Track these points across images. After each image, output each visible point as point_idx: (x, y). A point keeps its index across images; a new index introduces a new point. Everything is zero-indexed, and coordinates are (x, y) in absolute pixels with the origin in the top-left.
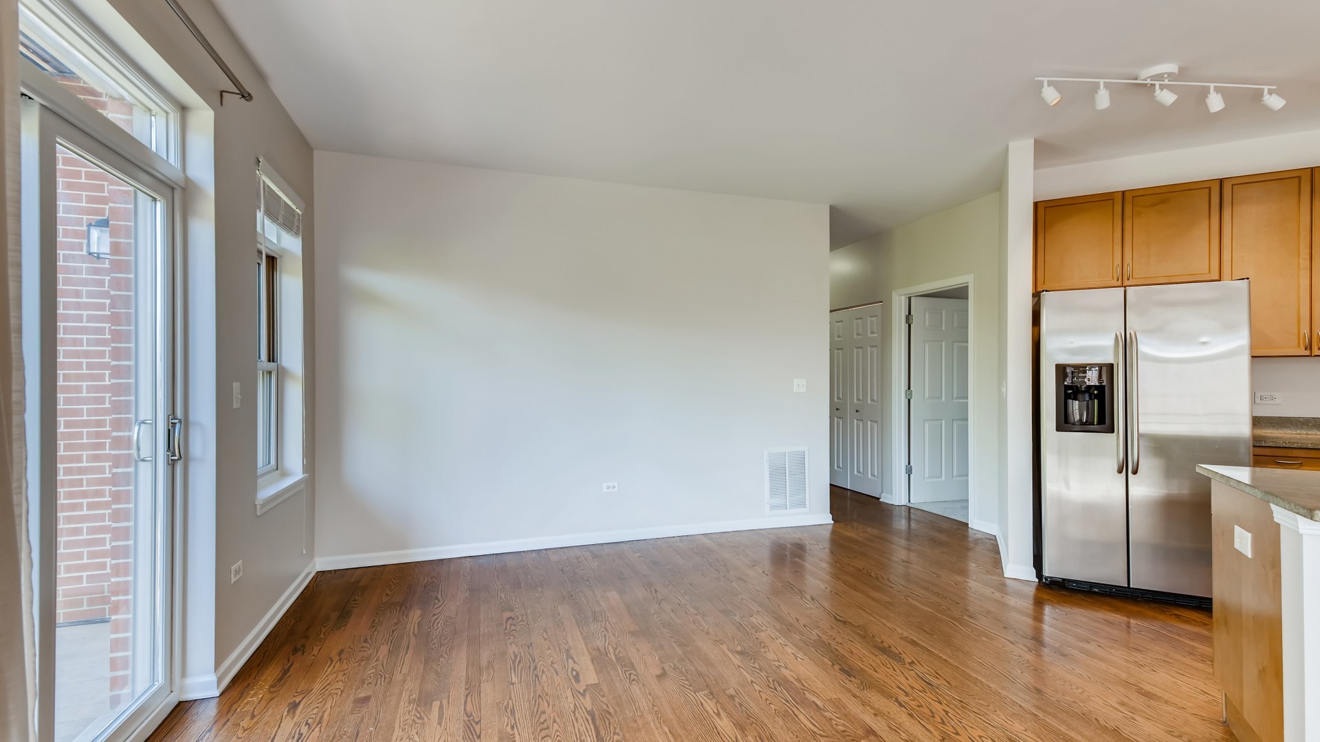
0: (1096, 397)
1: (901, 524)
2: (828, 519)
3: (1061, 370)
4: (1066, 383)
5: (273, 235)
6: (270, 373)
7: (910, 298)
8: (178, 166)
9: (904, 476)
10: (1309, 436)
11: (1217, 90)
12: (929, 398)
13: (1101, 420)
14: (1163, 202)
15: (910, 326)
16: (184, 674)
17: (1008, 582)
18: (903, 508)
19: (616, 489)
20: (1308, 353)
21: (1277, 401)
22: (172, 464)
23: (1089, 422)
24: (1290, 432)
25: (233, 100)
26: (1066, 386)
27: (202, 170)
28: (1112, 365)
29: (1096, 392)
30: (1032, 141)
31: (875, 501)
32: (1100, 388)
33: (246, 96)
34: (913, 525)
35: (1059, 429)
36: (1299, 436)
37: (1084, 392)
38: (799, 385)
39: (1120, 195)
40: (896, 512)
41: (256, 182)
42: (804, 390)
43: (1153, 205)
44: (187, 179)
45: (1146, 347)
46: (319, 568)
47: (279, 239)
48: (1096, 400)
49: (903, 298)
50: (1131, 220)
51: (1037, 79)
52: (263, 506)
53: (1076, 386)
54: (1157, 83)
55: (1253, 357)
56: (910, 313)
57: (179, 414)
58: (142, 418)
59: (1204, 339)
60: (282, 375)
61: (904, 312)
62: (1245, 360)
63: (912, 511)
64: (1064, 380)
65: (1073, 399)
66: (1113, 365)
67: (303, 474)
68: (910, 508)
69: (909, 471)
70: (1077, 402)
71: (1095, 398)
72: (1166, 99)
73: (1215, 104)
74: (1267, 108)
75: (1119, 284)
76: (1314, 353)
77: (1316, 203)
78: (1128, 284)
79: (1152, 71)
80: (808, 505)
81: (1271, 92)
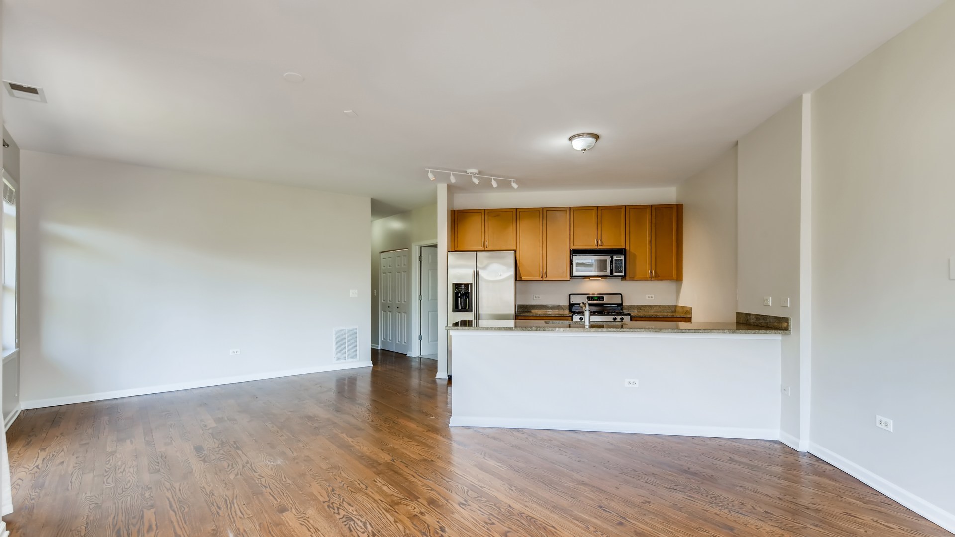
1: (415, 364)
2: (370, 364)
3: (455, 286)
4: (456, 292)
7: (421, 247)
9: (418, 341)
11: (495, 179)
12: (431, 300)
13: (468, 307)
14: (498, 216)
15: (421, 262)
17: (437, 381)
18: (417, 358)
19: (239, 353)
20: (542, 279)
21: (540, 298)
28: (472, 284)
30: (446, 186)
31: (404, 355)
33: (7, 145)
34: (422, 366)
35: (453, 311)
38: (353, 293)
39: (485, 211)
40: (414, 360)
42: (356, 296)
43: (495, 217)
49: (417, 247)
50: (488, 222)
51: (426, 169)
54: (473, 175)
56: (421, 255)
61: (418, 255)
63: (422, 359)
64: (455, 290)
67: (16, 348)
68: (421, 358)
69: (420, 338)
72: (476, 181)
73: (495, 184)
74: (513, 188)
75: (484, 249)
76: (544, 279)
77: (545, 222)
78: (486, 249)
79: (470, 171)
80: (358, 357)
81: (514, 182)
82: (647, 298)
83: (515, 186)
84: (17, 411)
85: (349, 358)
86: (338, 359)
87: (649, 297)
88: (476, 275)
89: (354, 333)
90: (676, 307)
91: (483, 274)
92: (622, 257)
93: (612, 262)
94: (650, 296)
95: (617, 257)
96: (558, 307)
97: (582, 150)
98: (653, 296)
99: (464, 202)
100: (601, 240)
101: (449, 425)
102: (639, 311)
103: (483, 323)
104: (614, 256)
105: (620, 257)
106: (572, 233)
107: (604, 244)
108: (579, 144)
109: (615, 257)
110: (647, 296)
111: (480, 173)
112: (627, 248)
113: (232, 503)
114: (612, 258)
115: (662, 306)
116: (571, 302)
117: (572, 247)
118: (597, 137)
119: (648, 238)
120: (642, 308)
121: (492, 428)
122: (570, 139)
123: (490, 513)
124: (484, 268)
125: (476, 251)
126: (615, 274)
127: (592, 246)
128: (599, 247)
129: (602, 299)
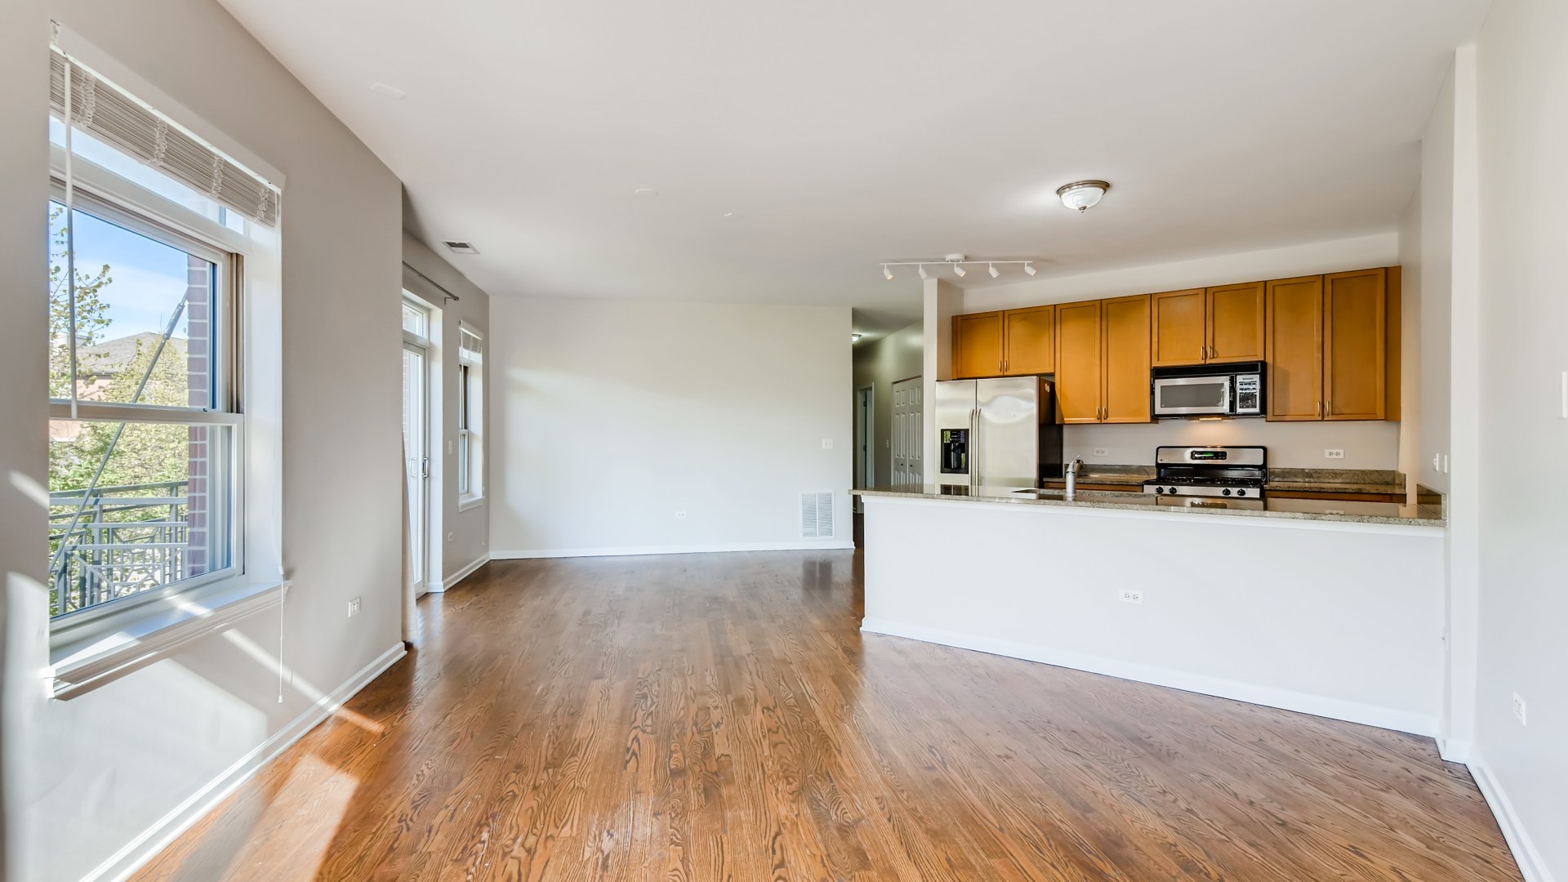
2: (851, 545)
3: (949, 435)
4: (946, 442)
5: (467, 355)
6: (464, 435)
8: (427, 338)
11: (993, 265)
14: (1025, 319)
16: (429, 581)
20: (1099, 422)
21: (1106, 454)
22: (424, 479)
25: (450, 301)
26: (945, 444)
27: (437, 339)
30: (936, 280)
33: (456, 298)
35: (941, 472)
38: (827, 444)
39: (1002, 313)
41: (459, 332)
42: (831, 447)
43: (1020, 321)
44: (431, 343)
46: (492, 558)
47: (469, 356)
50: (1008, 330)
51: (878, 264)
52: (462, 507)
54: (957, 263)
57: (427, 456)
58: (412, 457)
60: (469, 437)
66: (968, 430)
67: (482, 496)
72: (961, 273)
73: (994, 273)
74: (1028, 275)
75: (1001, 374)
76: (1103, 421)
77: (1104, 323)
78: (1006, 374)
79: (949, 257)
80: (833, 534)
81: (1028, 265)
82: (1327, 456)
83: (1030, 271)
84: (484, 561)
85: (820, 535)
86: (806, 534)
87: (1331, 454)
88: (975, 414)
89: (827, 500)
90: (1393, 473)
91: (987, 414)
92: (1257, 378)
93: (1233, 389)
94: (1335, 451)
95: (1243, 378)
96: (1141, 470)
97: (1080, 209)
98: (1341, 451)
99: (976, 301)
100: (1213, 348)
101: (861, 629)
102: (1307, 479)
103: (987, 490)
104: (1237, 378)
105: (1252, 378)
106: (1155, 339)
107: (1220, 356)
108: (1073, 200)
109: (1240, 379)
110: (1327, 452)
111: (966, 258)
112: (1269, 360)
113: (566, 663)
114: (1233, 382)
116: (1159, 462)
117: (1156, 364)
118: (1106, 186)
119: (1317, 339)
120: (1314, 475)
121: (913, 640)
122: (1060, 191)
123: (786, 722)
124: (988, 404)
125: (976, 378)
126: (1239, 410)
127: (1197, 360)
128: (1209, 361)
129: (1222, 456)
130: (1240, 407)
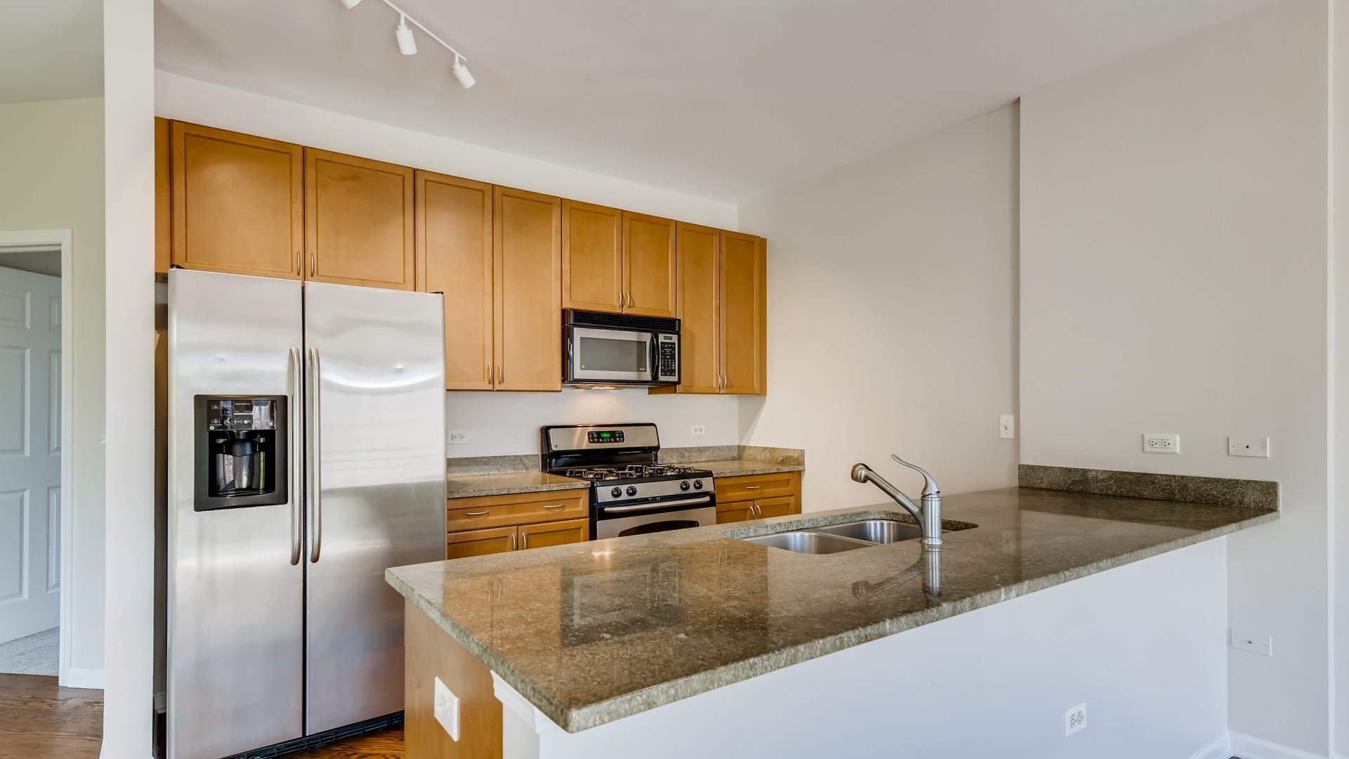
0: (263, 447)
3: (207, 406)
4: (212, 428)
10: (491, 477)
13: (269, 487)
14: (354, 178)
20: (490, 387)
23: (251, 489)
24: (475, 473)
26: (211, 433)
28: (286, 398)
29: (262, 440)
32: (269, 434)
35: (200, 506)
36: (482, 478)
37: (243, 441)
45: (330, 374)
48: (262, 453)
50: (315, 191)
53: (232, 433)
55: (447, 390)
59: (399, 366)
62: (440, 392)
64: (209, 423)
65: (224, 453)
70: (231, 457)
71: (260, 451)
76: (498, 387)
77: (497, 225)
81: (461, 63)
82: (693, 433)
87: (696, 430)
88: (304, 365)
90: (741, 449)
92: (675, 338)
93: (653, 348)
94: (698, 427)
95: (665, 338)
100: (630, 294)
102: (680, 460)
104: (660, 335)
105: (671, 338)
106: (566, 266)
107: (636, 305)
109: (661, 338)
110: (693, 427)
112: (680, 318)
114: (653, 338)
115: (719, 448)
116: (551, 447)
117: (567, 305)
120: (686, 454)
126: (662, 378)
127: (615, 306)
128: (626, 311)
129: (619, 437)
130: (662, 375)
